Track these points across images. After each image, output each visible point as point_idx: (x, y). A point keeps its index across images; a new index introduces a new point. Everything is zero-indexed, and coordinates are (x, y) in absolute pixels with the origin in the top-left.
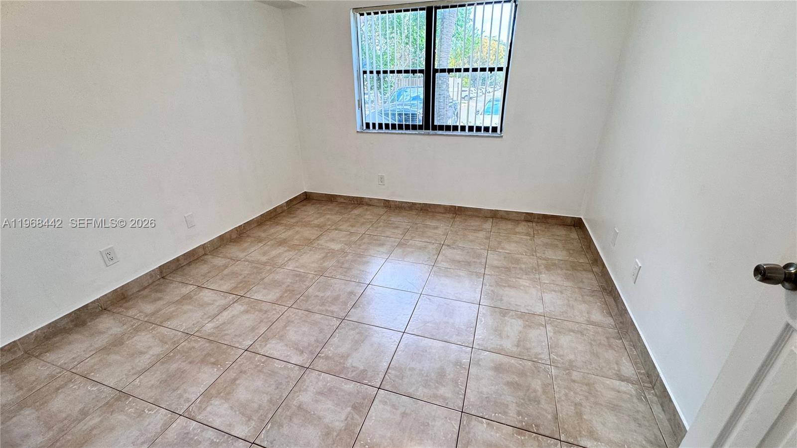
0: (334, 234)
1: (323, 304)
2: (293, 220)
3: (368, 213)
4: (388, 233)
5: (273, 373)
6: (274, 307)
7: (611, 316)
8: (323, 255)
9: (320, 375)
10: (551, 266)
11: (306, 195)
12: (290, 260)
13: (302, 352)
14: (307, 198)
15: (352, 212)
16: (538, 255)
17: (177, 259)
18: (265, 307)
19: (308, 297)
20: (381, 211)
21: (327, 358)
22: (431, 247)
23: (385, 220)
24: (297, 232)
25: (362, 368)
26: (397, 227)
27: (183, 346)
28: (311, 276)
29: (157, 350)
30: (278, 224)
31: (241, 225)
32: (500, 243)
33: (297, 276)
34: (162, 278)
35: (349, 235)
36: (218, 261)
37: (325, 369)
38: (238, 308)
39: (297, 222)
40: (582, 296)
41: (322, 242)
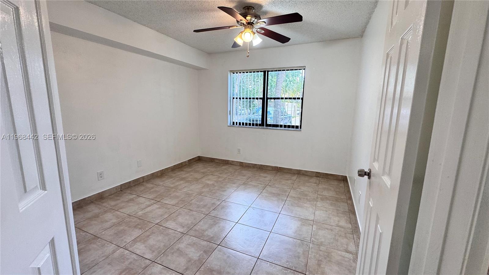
0: (210, 177)
1: (198, 207)
2: (190, 169)
3: (231, 168)
4: (239, 178)
5: (168, 235)
6: (173, 207)
7: (351, 224)
8: (203, 186)
9: (190, 237)
10: (324, 199)
11: (199, 158)
12: (185, 187)
13: (183, 227)
14: (199, 159)
15: (222, 167)
16: (319, 193)
17: (130, 182)
18: (169, 206)
19: (191, 204)
20: (238, 168)
21: (196, 230)
22: (260, 186)
23: (238, 172)
24: (191, 175)
25: (212, 236)
26: (244, 176)
27: (127, 220)
28: (194, 195)
29: (114, 221)
30: (182, 171)
31: (163, 169)
32: (299, 186)
33: (187, 194)
34: (121, 191)
35: (218, 178)
36: (149, 185)
37: (193, 235)
38: (156, 206)
39: (192, 170)
40: (338, 213)
41: (203, 180)
